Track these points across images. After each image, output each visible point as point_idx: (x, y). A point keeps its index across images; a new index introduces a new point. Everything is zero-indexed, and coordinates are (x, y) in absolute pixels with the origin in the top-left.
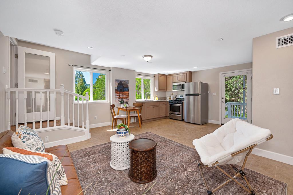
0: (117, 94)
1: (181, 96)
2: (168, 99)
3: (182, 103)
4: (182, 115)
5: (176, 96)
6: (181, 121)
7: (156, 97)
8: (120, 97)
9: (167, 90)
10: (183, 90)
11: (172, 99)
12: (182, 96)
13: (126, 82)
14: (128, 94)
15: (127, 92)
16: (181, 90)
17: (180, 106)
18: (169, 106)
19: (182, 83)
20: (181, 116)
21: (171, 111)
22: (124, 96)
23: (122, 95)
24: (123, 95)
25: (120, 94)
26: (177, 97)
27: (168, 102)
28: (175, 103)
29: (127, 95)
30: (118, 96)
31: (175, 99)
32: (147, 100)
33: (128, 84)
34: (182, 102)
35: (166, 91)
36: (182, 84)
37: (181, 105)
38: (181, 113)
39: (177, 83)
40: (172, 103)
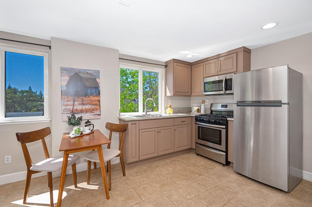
0: (65, 103)
1: (222, 106)
2: (194, 113)
3: (226, 124)
4: (227, 152)
5: (212, 105)
6: (224, 165)
7: (169, 108)
8: (75, 108)
9: (193, 94)
10: (228, 92)
11: (202, 112)
12: (226, 106)
13: (91, 74)
14: (99, 101)
15: (96, 98)
16: (222, 92)
17: (220, 131)
18: (195, 128)
19: (225, 76)
20: (224, 154)
21: (199, 138)
22: (87, 107)
23: (79, 104)
24: (83, 104)
25: (76, 103)
26: (213, 109)
27: (194, 118)
28: (209, 122)
29: (96, 105)
30: (68, 107)
31: (209, 112)
32: (148, 113)
33: (97, 80)
34: (227, 121)
35: (190, 96)
36: (226, 80)
37: (224, 127)
38: (223, 147)
39: (213, 77)
40: (203, 121)
